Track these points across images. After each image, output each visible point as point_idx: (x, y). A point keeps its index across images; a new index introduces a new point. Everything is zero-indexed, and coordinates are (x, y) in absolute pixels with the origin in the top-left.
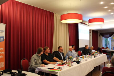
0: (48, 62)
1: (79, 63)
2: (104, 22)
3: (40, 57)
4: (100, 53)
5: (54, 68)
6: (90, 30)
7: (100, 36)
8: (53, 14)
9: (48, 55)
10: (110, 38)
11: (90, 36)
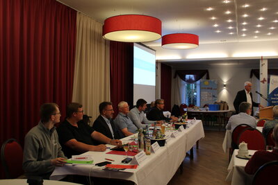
0: (82, 145)
1: (163, 145)
2: (198, 44)
3: (51, 131)
4: (188, 118)
5: (113, 163)
6: (157, 62)
7: (175, 77)
8: (74, 13)
9: (76, 125)
10: (198, 82)
11: (156, 76)
